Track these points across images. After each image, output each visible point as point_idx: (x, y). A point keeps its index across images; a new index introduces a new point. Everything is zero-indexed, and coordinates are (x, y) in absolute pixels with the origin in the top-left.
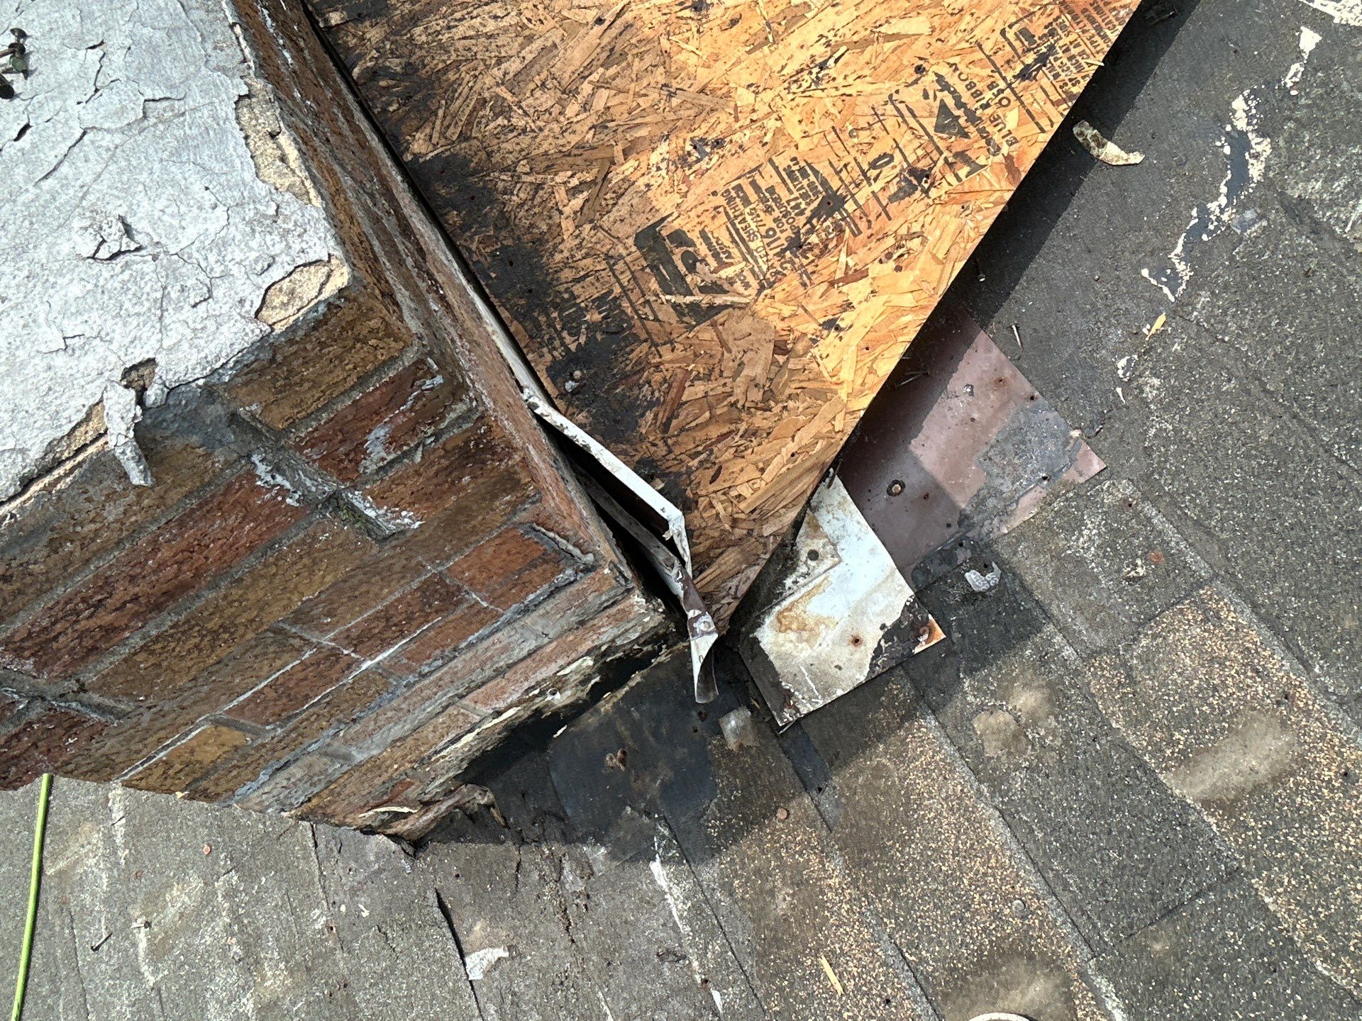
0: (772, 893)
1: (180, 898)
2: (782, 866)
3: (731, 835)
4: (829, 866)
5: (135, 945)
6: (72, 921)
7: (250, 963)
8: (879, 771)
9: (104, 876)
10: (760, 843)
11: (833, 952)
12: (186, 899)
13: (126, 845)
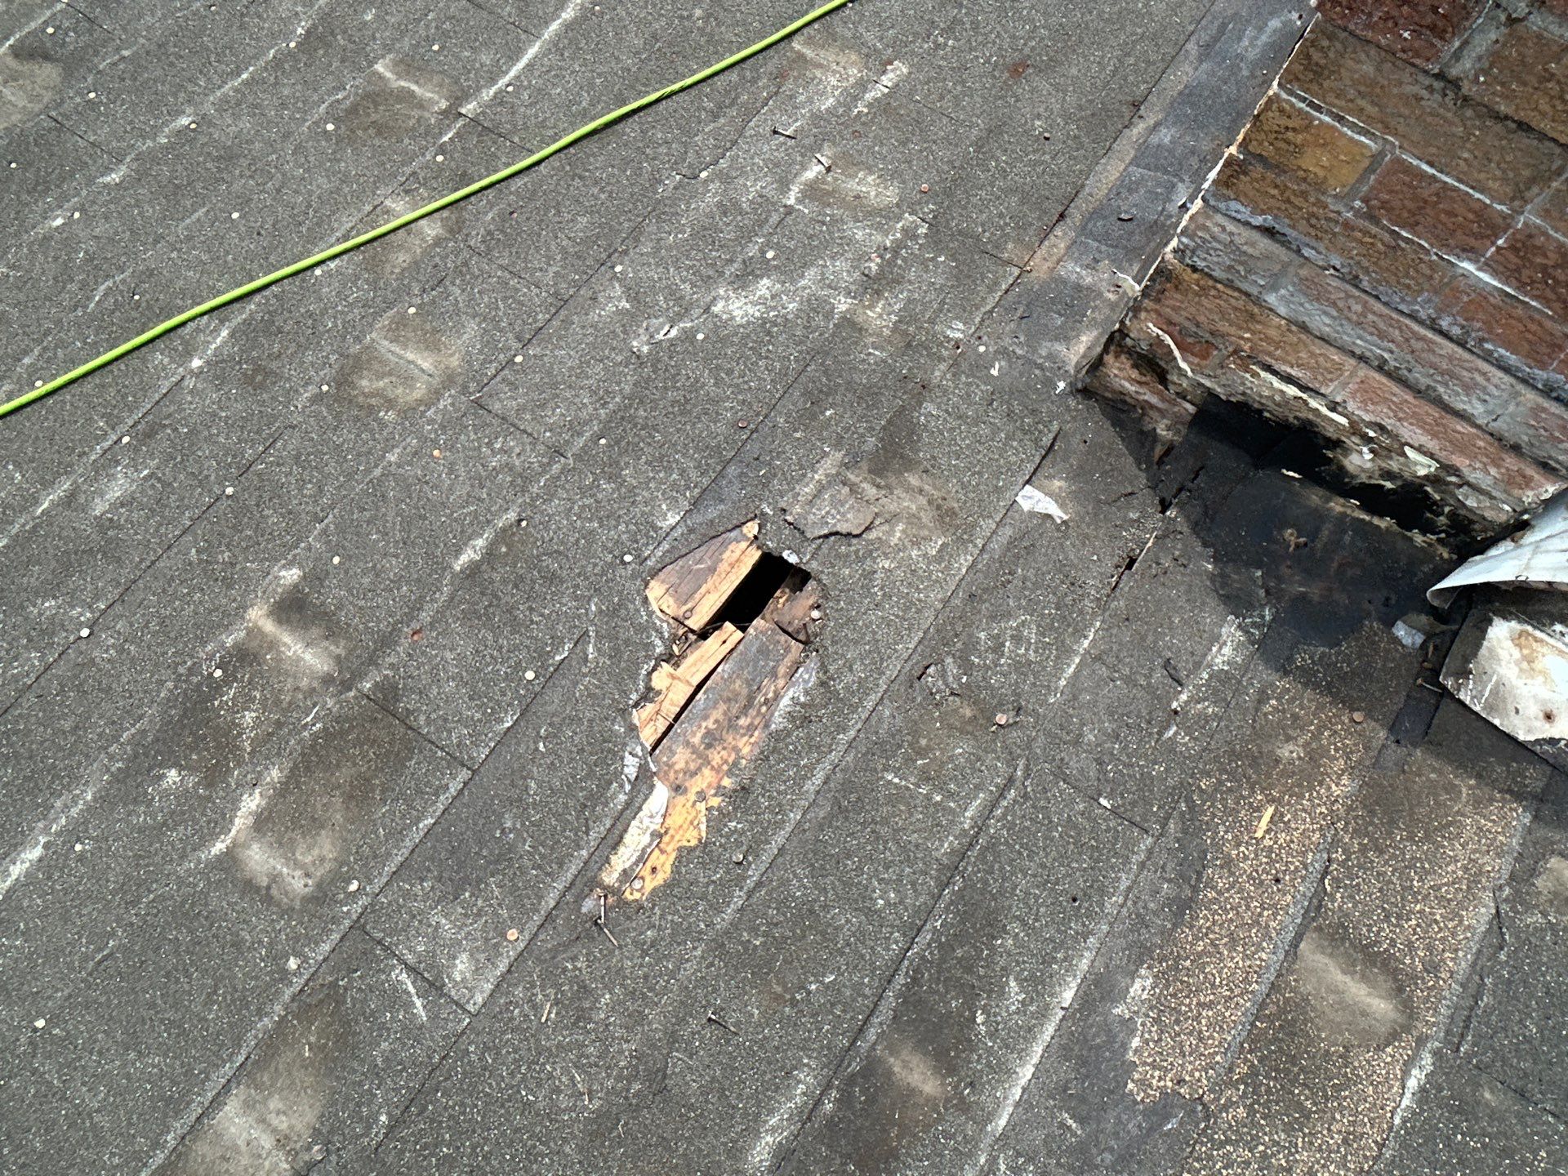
0: (1288, 739)
1: (868, 186)
2: (1316, 737)
3: (1307, 678)
4: (1345, 780)
5: (804, 167)
6: (776, 93)
7: (873, 286)
8: (1451, 789)
9: (831, 100)
10: (1321, 707)
11: (1282, 815)
12: (873, 194)
13: (870, 105)
